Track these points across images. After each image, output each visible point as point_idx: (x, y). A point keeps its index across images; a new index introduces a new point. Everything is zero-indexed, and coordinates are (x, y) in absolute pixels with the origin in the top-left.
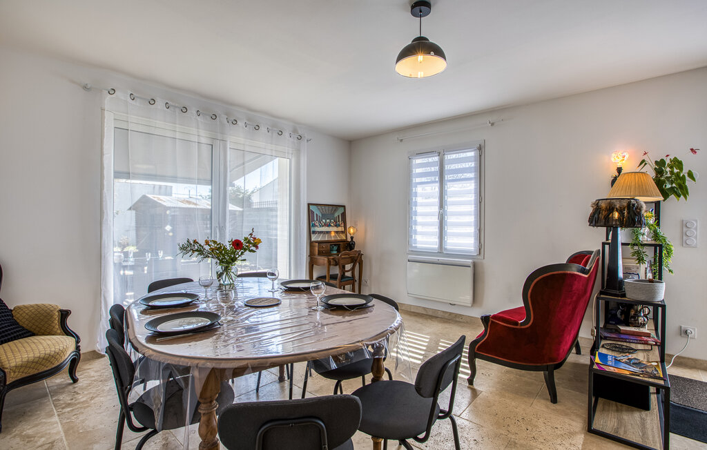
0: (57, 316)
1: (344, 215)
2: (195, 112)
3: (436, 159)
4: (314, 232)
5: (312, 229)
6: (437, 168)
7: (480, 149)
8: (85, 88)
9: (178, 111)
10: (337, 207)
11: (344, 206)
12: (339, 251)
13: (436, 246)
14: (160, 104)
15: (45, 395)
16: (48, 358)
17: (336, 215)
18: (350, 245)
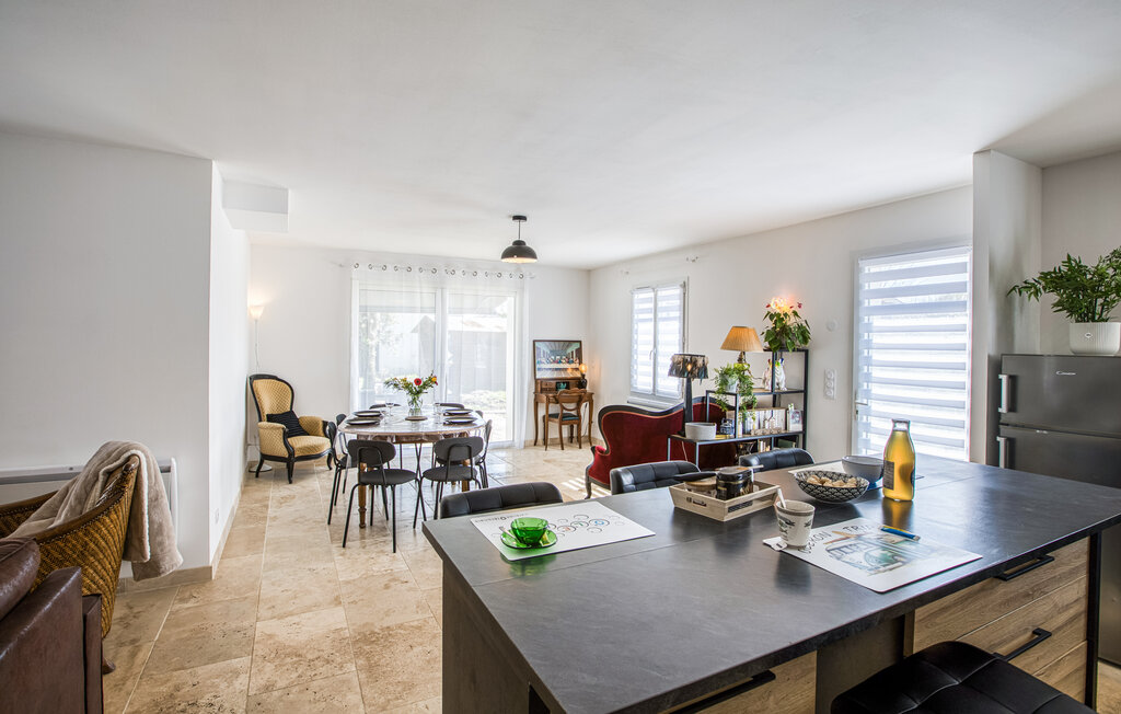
0: (321, 424)
1: (579, 351)
2: (417, 270)
3: (652, 295)
4: (539, 369)
5: (537, 366)
6: (651, 305)
7: (684, 286)
8: (341, 266)
9: (405, 271)
10: (571, 342)
11: (580, 342)
12: (568, 387)
13: (651, 388)
14: (390, 268)
15: (314, 473)
16: (315, 447)
17: (569, 351)
18: (581, 383)
